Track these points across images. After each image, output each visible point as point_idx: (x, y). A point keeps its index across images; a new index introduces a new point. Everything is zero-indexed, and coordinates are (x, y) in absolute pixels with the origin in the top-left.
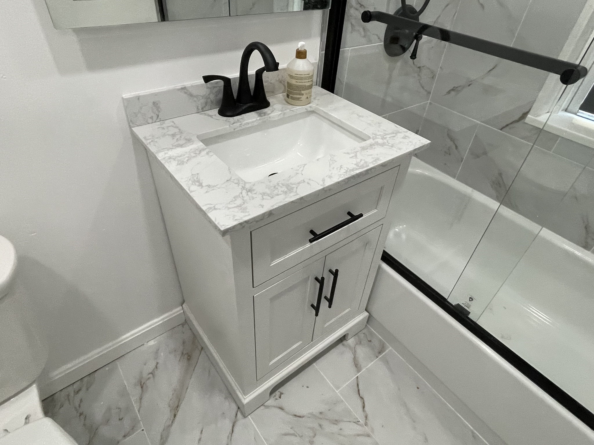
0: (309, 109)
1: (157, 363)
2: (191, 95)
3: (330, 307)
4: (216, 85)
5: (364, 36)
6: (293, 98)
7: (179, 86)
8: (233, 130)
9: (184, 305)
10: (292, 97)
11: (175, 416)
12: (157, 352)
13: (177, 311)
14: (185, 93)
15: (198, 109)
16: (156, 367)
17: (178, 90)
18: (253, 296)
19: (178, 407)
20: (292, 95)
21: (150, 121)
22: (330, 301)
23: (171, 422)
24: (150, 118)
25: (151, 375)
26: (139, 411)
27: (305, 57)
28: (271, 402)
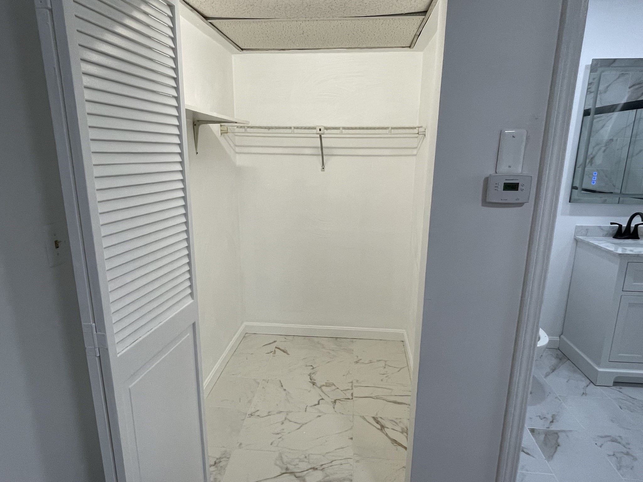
4: (615, 228)
9: (562, 336)
13: (557, 338)
14: (600, 228)
15: (603, 235)
17: (598, 226)
18: (621, 296)
23: (551, 372)
24: (583, 234)
28: (614, 388)
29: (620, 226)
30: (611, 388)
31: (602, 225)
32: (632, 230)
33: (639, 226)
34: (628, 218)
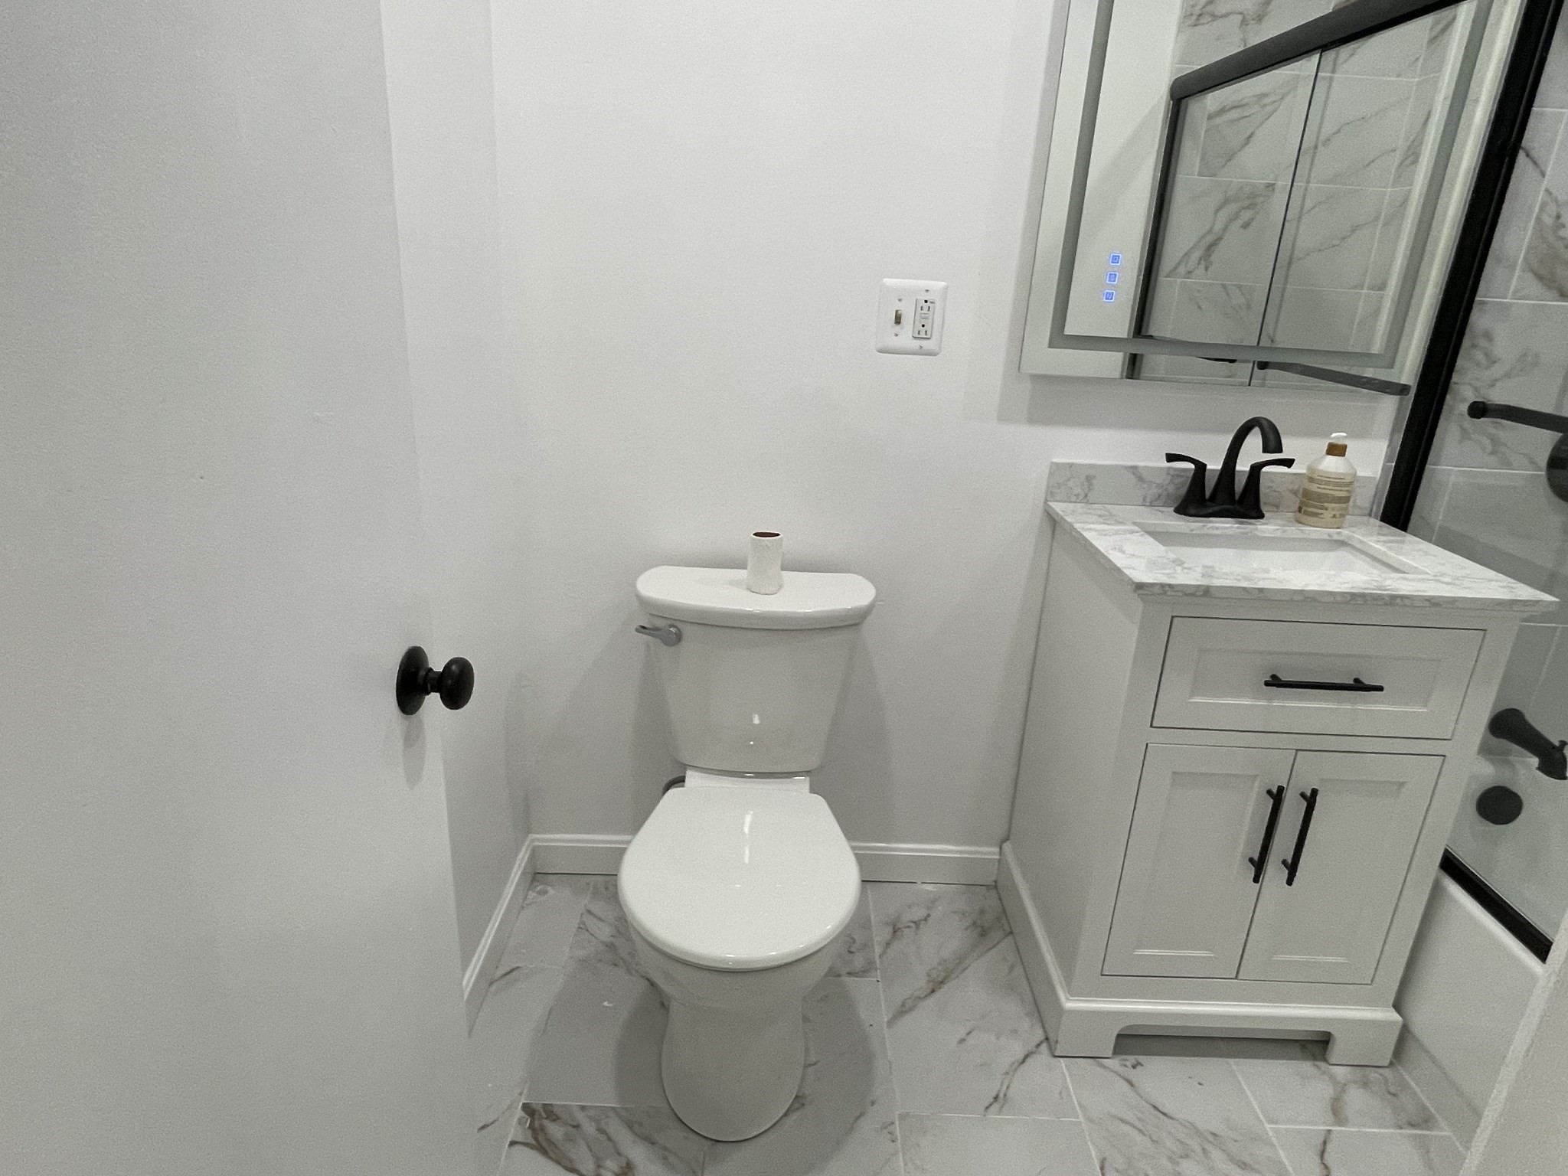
0: (1336, 537)
1: (929, 915)
2: (1141, 479)
3: (1290, 882)
4: (1182, 474)
5: (1492, 453)
6: (1307, 513)
7: (1130, 463)
8: (1188, 531)
9: (1007, 846)
10: (1306, 511)
11: (933, 991)
12: (933, 902)
13: (990, 852)
14: (1134, 474)
15: (1144, 500)
16: (925, 920)
17: (1126, 467)
18: (1147, 744)
19: (942, 982)
20: (1306, 508)
21: (1074, 499)
22: (1292, 868)
23: (924, 995)
24: (1075, 495)
25: (913, 925)
26: (880, 957)
27: (1344, 455)
28: (1113, 1063)
29: (1201, 467)
30: (1104, 1067)
31: (1141, 464)
32: (1240, 483)
33: (1265, 469)
34: (1227, 440)
